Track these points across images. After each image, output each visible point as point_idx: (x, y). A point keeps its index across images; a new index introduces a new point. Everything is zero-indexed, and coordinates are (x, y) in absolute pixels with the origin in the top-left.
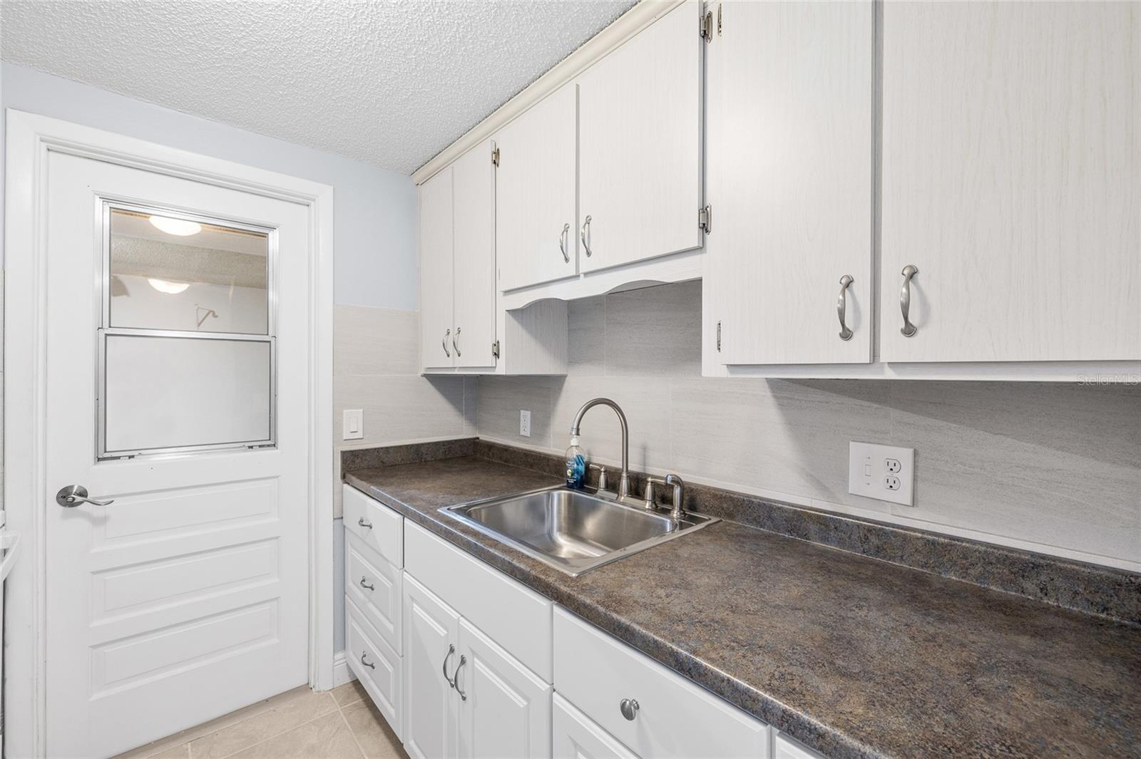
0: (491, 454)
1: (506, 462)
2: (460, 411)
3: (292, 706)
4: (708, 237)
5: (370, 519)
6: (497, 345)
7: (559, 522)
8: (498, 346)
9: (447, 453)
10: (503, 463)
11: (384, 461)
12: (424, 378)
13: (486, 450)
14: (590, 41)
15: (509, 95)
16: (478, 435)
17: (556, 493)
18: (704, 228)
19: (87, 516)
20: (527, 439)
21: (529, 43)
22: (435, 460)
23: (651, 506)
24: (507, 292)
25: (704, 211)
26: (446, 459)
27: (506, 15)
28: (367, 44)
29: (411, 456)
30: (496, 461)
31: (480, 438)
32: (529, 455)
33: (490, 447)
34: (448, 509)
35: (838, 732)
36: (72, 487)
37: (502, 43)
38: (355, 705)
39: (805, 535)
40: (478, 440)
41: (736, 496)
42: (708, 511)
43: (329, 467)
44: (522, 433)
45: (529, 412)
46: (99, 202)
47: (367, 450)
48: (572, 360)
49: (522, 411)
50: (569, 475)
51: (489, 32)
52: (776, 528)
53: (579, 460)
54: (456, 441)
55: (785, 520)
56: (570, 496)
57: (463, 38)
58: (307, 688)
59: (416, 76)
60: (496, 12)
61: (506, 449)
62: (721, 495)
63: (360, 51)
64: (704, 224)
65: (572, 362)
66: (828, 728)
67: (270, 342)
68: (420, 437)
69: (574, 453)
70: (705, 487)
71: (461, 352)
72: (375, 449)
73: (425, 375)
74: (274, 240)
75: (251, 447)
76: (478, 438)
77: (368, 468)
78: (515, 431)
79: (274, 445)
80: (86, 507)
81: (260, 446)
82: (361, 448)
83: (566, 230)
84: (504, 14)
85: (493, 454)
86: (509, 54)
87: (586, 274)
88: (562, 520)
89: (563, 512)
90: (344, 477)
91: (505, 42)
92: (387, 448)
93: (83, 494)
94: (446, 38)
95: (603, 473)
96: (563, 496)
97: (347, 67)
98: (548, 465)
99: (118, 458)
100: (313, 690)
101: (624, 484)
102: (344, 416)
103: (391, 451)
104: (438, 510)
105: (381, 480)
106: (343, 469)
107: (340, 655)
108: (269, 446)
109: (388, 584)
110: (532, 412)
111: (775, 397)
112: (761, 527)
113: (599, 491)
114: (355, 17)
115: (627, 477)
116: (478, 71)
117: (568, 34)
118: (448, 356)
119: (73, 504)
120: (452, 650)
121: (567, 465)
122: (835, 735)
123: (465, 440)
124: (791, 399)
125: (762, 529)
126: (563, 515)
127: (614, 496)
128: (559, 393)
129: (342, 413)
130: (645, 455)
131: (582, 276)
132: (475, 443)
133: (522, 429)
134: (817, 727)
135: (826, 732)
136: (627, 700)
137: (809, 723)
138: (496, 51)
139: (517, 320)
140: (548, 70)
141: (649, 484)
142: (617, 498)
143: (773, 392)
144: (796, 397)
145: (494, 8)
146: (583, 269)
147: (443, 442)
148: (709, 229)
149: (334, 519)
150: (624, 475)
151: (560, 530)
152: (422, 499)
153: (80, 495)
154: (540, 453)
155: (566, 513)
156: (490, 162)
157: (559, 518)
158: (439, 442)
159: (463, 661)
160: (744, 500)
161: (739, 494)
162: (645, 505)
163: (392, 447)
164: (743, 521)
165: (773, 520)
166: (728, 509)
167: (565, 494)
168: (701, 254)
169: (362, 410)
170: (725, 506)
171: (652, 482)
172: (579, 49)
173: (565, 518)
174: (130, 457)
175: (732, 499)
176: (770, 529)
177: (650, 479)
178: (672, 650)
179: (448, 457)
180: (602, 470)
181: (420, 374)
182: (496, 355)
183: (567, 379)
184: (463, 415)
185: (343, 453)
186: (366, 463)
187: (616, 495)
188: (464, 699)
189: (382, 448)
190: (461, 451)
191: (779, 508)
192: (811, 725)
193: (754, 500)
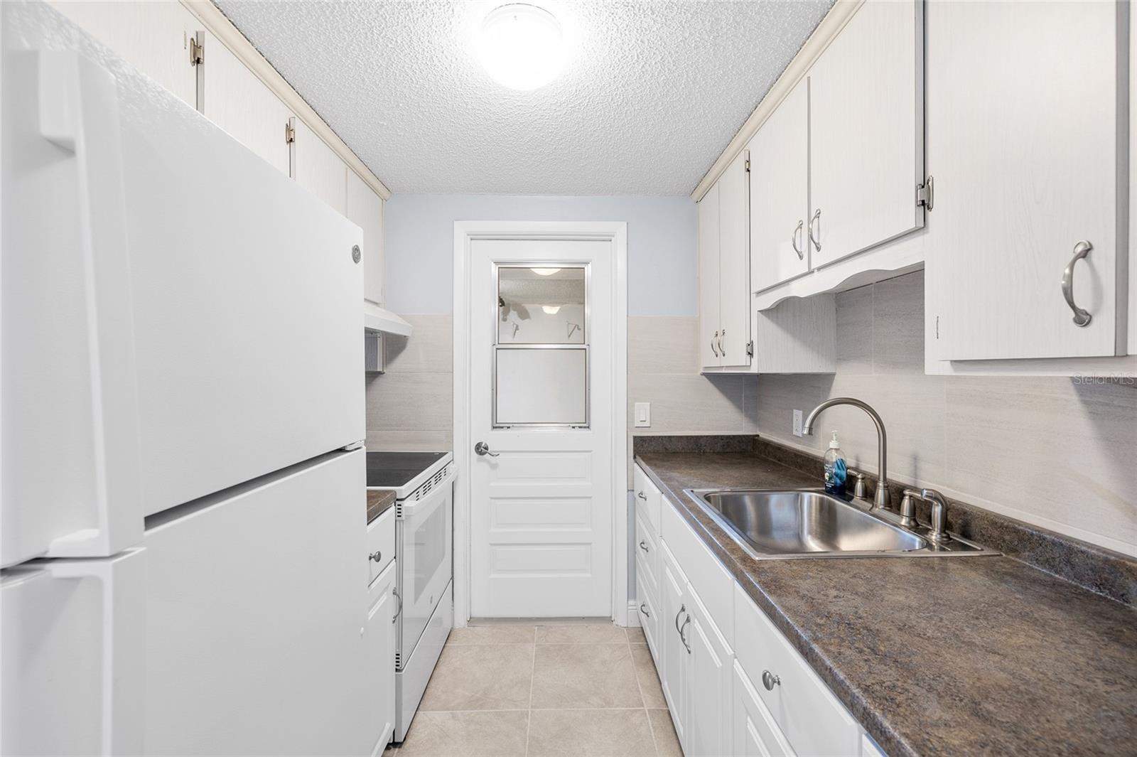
0: (767, 452)
1: (779, 461)
2: (739, 407)
3: (598, 628)
4: (930, 214)
5: (646, 493)
6: (751, 344)
7: (810, 525)
8: (752, 346)
9: (725, 447)
10: (776, 461)
11: (667, 448)
12: (704, 377)
13: (763, 447)
14: (815, 32)
15: (754, 106)
16: (758, 433)
17: (806, 495)
18: (925, 205)
19: (489, 462)
20: (799, 439)
21: (754, 59)
22: (714, 452)
23: (909, 523)
24: (759, 293)
25: (925, 185)
26: (724, 453)
27: (724, 48)
28: (626, 113)
29: (690, 446)
30: (771, 459)
31: (761, 436)
32: (798, 455)
33: (767, 444)
34: (692, 491)
35: (903, 741)
36: (482, 443)
37: (729, 69)
38: (640, 645)
39: (1123, 595)
40: (757, 438)
41: (1021, 528)
42: (985, 541)
43: (623, 449)
44: (795, 433)
45: (801, 412)
46: (493, 265)
47: (653, 437)
48: (841, 357)
49: (795, 411)
50: (827, 478)
51: (715, 66)
52: (1080, 578)
53: (841, 465)
54: (734, 436)
55: (1091, 569)
56: (822, 500)
57: (695, 79)
58: (609, 620)
59: (668, 120)
60: (714, 49)
61: (779, 449)
62: (1002, 523)
63: (623, 119)
64: (923, 201)
65: (840, 359)
66: (896, 734)
67: (585, 349)
68: (699, 430)
69: (834, 456)
70: (982, 511)
71: (726, 353)
72: (660, 437)
73: (704, 374)
74: (588, 270)
75: (574, 427)
76: (758, 436)
77: (654, 452)
78: (788, 430)
79: (588, 427)
80: (487, 456)
81: (580, 427)
82: (648, 435)
83: (800, 227)
84: (722, 48)
85: (769, 453)
86: (740, 75)
87: (819, 269)
88: (813, 524)
89: (814, 515)
90: (635, 457)
91: (732, 67)
92: (669, 437)
93: (486, 448)
94: (680, 85)
95: (860, 480)
96: (814, 500)
97: (618, 133)
98: (815, 467)
99: (502, 427)
100: (614, 623)
101: (880, 494)
102: (636, 407)
103: (673, 439)
104: (684, 491)
105: (657, 462)
106: (634, 451)
107: (631, 602)
108: (585, 427)
109: (655, 548)
110: (803, 410)
111: (1085, 402)
112: (1056, 572)
113: (854, 499)
114: (612, 100)
115: (884, 487)
116: (717, 98)
117: (790, 35)
118: (717, 356)
119: (481, 453)
120: (683, 609)
121: (826, 468)
122: (899, 742)
123: (744, 436)
124: (1107, 405)
125: (1057, 576)
126: (813, 518)
127: (868, 505)
128: (829, 393)
129: (634, 406)
130: (916, 466)
131: (816, 271)
132: (754, 440)
133: (794, 428)
134: (887, 730)
135: (893, 737)
136: (768, 672)
137: (881, 725)
138: (726, 78)
139: (772, 320)
140: (783, 72)
141: (907, 497)
142: (872, 508)
143: (1081, 395)
144: (1115, 403)
145: (711, 48)
146: (814, 265)
147: (721, 436)
148: (931, 206)
149: (628, 491)
150: (881, 484)
151: (810, 533)
152: (677, 481)
153: (485, 448)
154: (808, 455)
155: (818, 516)
156: (743, 170)
157: (810, 520)
158: (718, 436)
159: (688, 620)
160: (1032, 534)
161: (1027, 525)
162: (901, 521)
163: (674, 437)
164: (1031, 560)
165: (1073, 567)
166: (1011, 542)
167: (816, 497)
168: (924, 234)
169: (649, 403)
170: (1007, 537)
171: (911, 496)
172: (807, 42)
173: (816, 520)
174: (509, 427)
175: (1017, 531)
176: (1069, 577)
177: (907, 492)
178: (798, 633)
179: (726, 451)
180: (860, 476)
181: (699, 374)
182: (751, 354)
183: (836, 377)
184: (742, 412)
185: (635, 438)
186: (652, 447)
187: (871, 506)
188: (689, 652)
189: (665, 437)
190: (740, 447)
191: (1083, 552)
192: (882, 727)
193: (1048, 536)
